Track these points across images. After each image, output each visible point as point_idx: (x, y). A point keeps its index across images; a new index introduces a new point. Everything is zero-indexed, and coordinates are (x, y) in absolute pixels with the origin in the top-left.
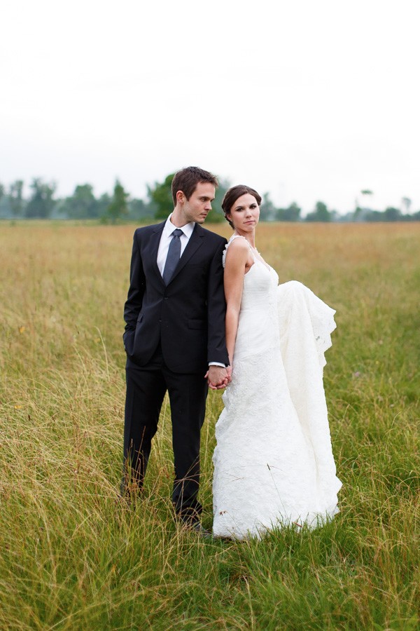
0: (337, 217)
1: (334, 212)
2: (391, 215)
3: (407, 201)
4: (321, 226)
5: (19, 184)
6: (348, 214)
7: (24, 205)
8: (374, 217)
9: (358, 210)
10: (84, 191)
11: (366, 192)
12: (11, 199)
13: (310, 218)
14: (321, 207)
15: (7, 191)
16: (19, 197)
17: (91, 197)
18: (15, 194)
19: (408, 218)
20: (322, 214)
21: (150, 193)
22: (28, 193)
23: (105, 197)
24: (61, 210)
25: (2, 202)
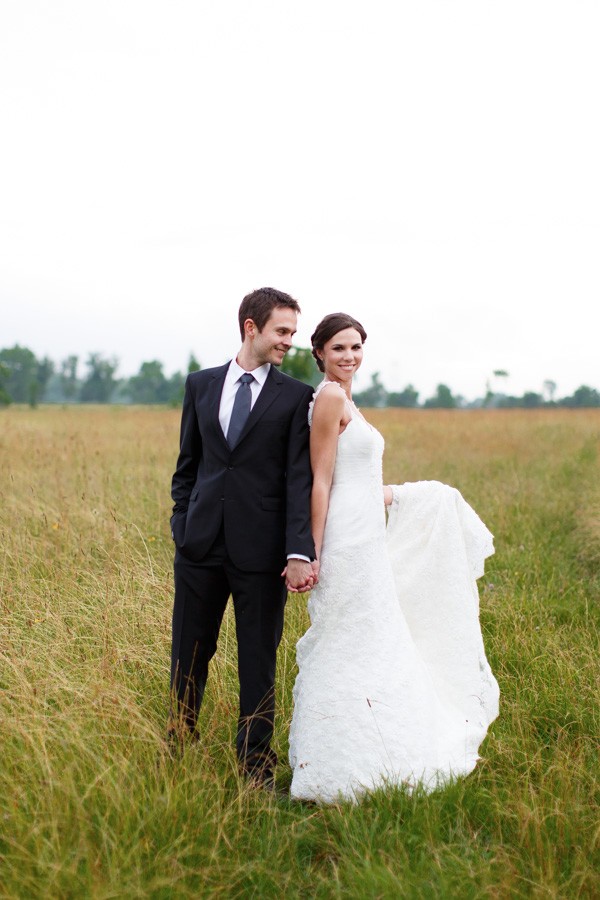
0: (463, 403)
1: (460, 398)
2: (531, 401)
3: (551, 385)
4: (444, 414)
5: (73, 361)
6: (477, 400)
7: (79, 386)
8: (509, 403)
9: (490, 395)
10: (151, 369)
11: (499, 373)
12: (63, 379)
13: (430, 405)
14: (443, 391)
15: (58, 369)
16: (73, 376)
17: (161, 376)
18: (68, 373)
19: (552, 405)
20: (444, 399)
22: (83, 372)
23: (177, 376)
24: (124, 393)
25: (51, 382)
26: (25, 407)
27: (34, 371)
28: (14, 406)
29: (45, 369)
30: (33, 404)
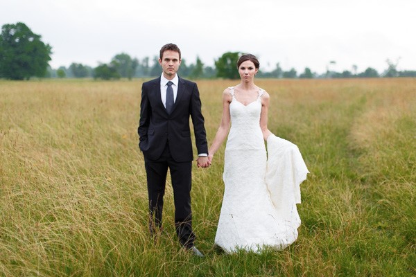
0: (317, 76)
1: (315, 73)
2: (346, 75)
3: (355, 67)
4: (306, 80)
5: (147, 60)
6: (323, 74)
7: (149, 70)
8: (336, 76)
9: (328, 72)
11: (332, 62)
12: (142, 67)
13: (302, 76)
14: (308, 71)
15: (140, 62)
16: (147, 66)
17: (185, 65)
18: (145, 65)
19: (355, 76)
20: (308, 74)
21: (216, 64)
23: (192, 65)
25: (138, 68)
26: (126, 79)
27: (130, 64)
28: (122, 79)
29: (135, 63)
30: (130, 78)
